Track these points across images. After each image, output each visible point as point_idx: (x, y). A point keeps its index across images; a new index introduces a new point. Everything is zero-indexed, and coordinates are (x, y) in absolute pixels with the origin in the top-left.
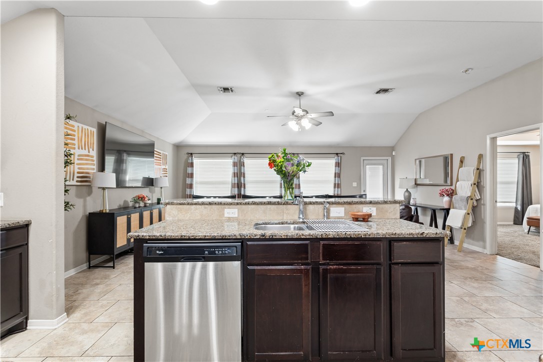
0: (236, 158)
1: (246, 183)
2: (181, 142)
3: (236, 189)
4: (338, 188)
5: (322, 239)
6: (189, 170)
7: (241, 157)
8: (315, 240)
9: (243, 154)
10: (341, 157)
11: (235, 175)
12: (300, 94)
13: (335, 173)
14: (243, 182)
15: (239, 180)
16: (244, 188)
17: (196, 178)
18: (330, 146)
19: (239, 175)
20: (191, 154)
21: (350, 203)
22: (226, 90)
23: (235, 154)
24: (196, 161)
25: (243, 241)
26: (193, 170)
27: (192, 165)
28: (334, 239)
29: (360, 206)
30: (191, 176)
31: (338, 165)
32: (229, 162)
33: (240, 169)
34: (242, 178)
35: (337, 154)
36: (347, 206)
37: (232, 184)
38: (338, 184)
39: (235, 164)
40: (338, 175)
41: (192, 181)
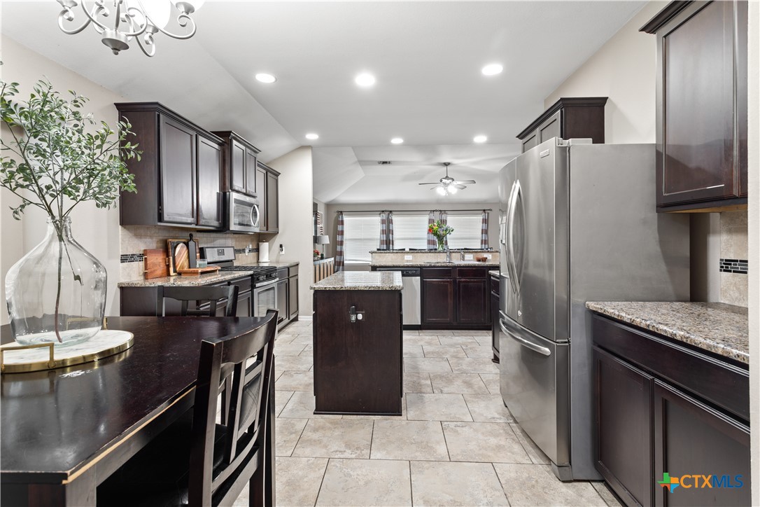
0: (384, 216)
1: (394, 239)
2: (332, 201)
3: (385, 246)
4: (485, 244)
5: (458, 267)
6: (340, 228)
7: (389, 214)
8: (455, 267)
9: (391, 212)
10: (488, 213)
11: (383, 232)
12: (446, 164)
13: (482, 230)
14: (391, 239)
15: (388, 237)
16: (393, 244)
17: (347, 235)
18: (477, 203)
19: (388, 232)
20: (341, 212)
21: (476, 252)
22: (384, 163)
23: (383, 211)
24: (346, 219)
25: (421, 267)
26: (343, 228)
27: (342, 223)
28: (463, 267)
29: (482, 254)
30: (342, 233)
31: (485, 221)
32: (376, 220)
33: (388, 226)
34: (391, 235)
35: (484, 210)
36: (475, 254)
37: (381, 241)
38: (485, 241)
39: (383, 222)
40: (485, 232)
41: (342, 238)
